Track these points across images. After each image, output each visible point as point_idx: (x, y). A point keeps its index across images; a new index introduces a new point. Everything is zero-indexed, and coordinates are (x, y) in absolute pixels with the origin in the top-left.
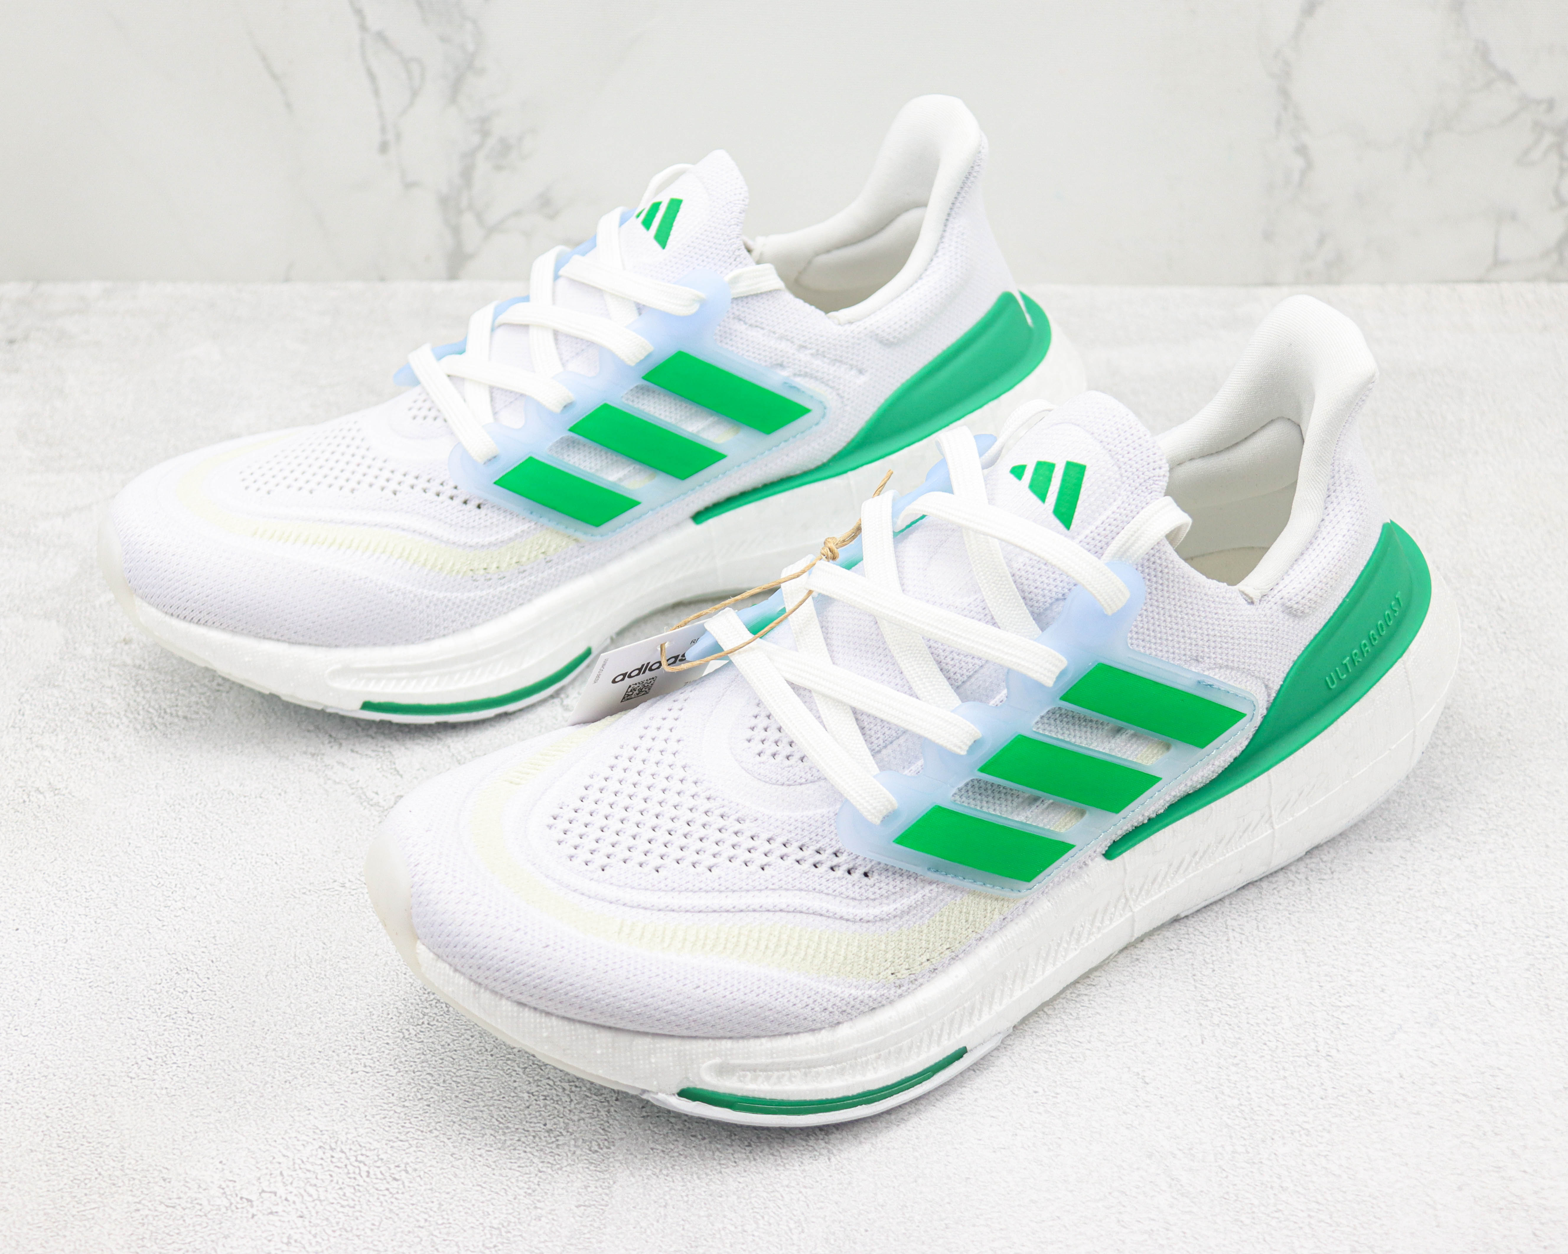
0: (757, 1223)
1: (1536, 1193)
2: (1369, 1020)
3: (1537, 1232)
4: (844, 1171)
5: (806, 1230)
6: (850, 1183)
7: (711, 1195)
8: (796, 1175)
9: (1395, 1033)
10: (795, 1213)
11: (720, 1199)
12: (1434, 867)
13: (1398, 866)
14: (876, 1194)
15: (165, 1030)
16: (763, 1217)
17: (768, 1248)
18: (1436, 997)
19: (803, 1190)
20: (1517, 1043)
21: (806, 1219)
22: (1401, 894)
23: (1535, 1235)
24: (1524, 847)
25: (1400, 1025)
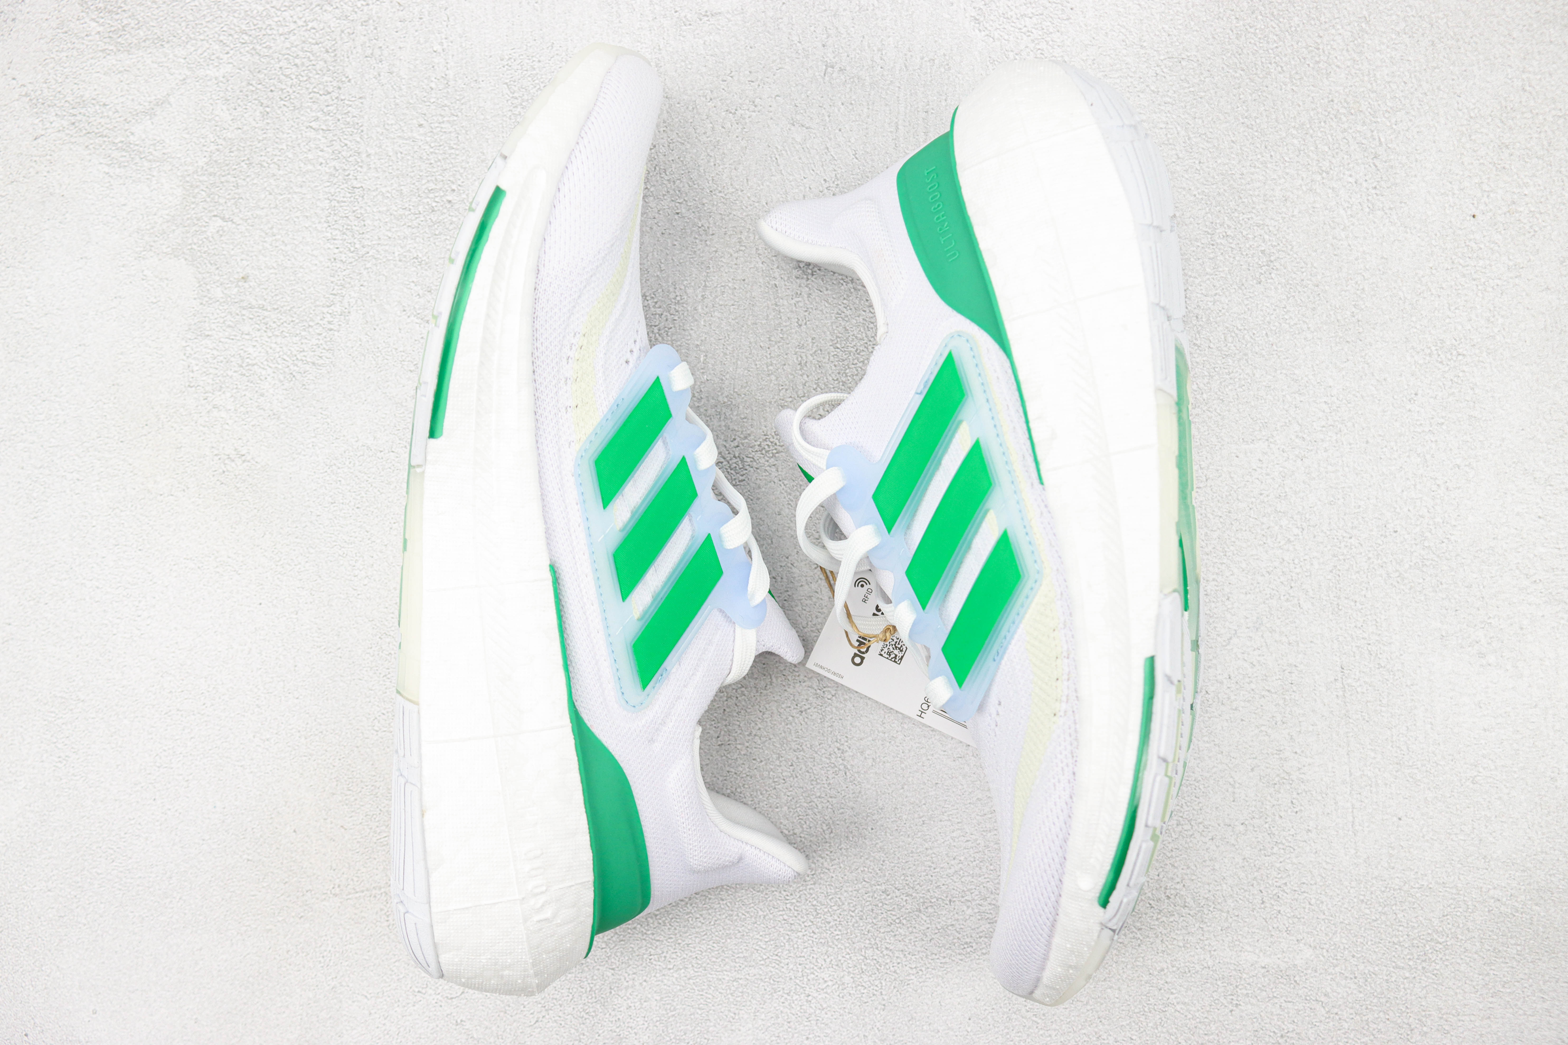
0: (802, 827)
1: (1299, 769)
2: (1215, 627)
3: (1294, 801)
4: (856, 782)
5: (834, 831)
6: (860, 792)
7: (770, 807)
8: (824, 788)
9: (1231, 638)
10: (826, 818)
11: (777, 810)
12: (1281, 469)
13: (1255, 470)
14: (877, 800)
15: (386, 688)
16: (805, 822)
17: (810, 846)
18: (1264, 603)
19: (830, 800)
20: (1311, 642)
21: (833, 822)
22: (1254, 500)
23: (1292, 802)
24: (1350, 444)
25: (1235, 630)
